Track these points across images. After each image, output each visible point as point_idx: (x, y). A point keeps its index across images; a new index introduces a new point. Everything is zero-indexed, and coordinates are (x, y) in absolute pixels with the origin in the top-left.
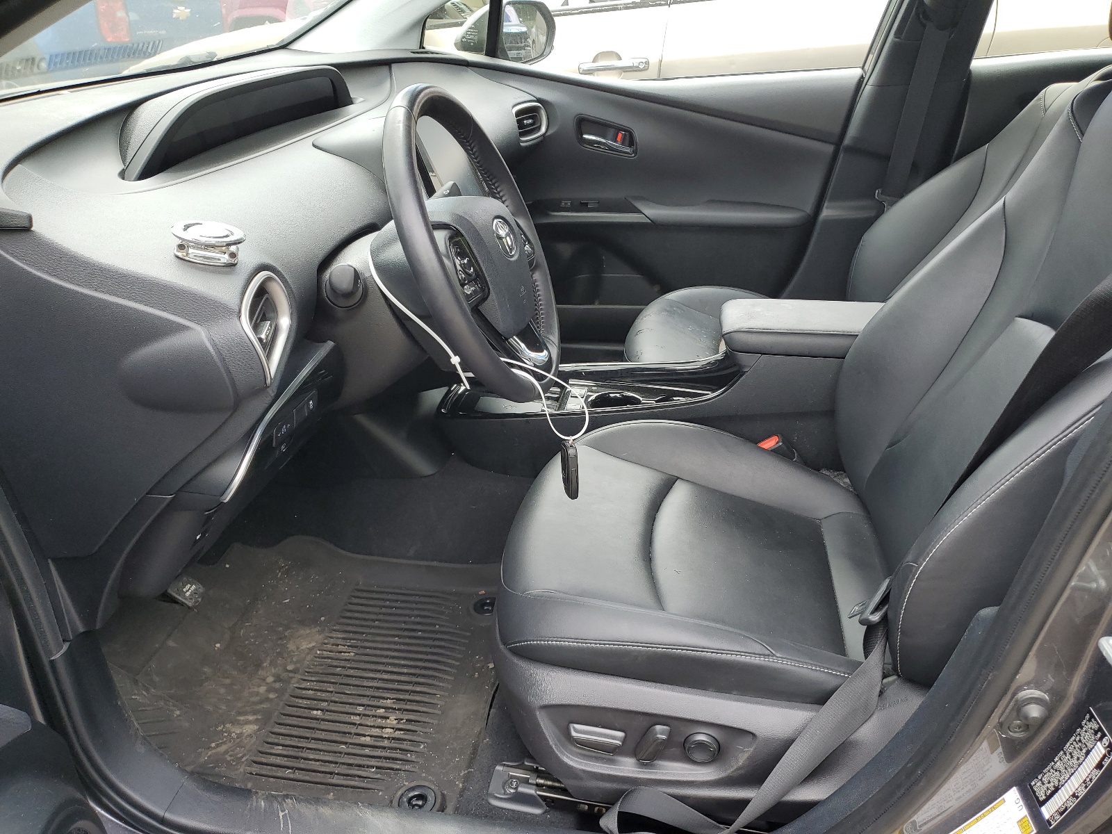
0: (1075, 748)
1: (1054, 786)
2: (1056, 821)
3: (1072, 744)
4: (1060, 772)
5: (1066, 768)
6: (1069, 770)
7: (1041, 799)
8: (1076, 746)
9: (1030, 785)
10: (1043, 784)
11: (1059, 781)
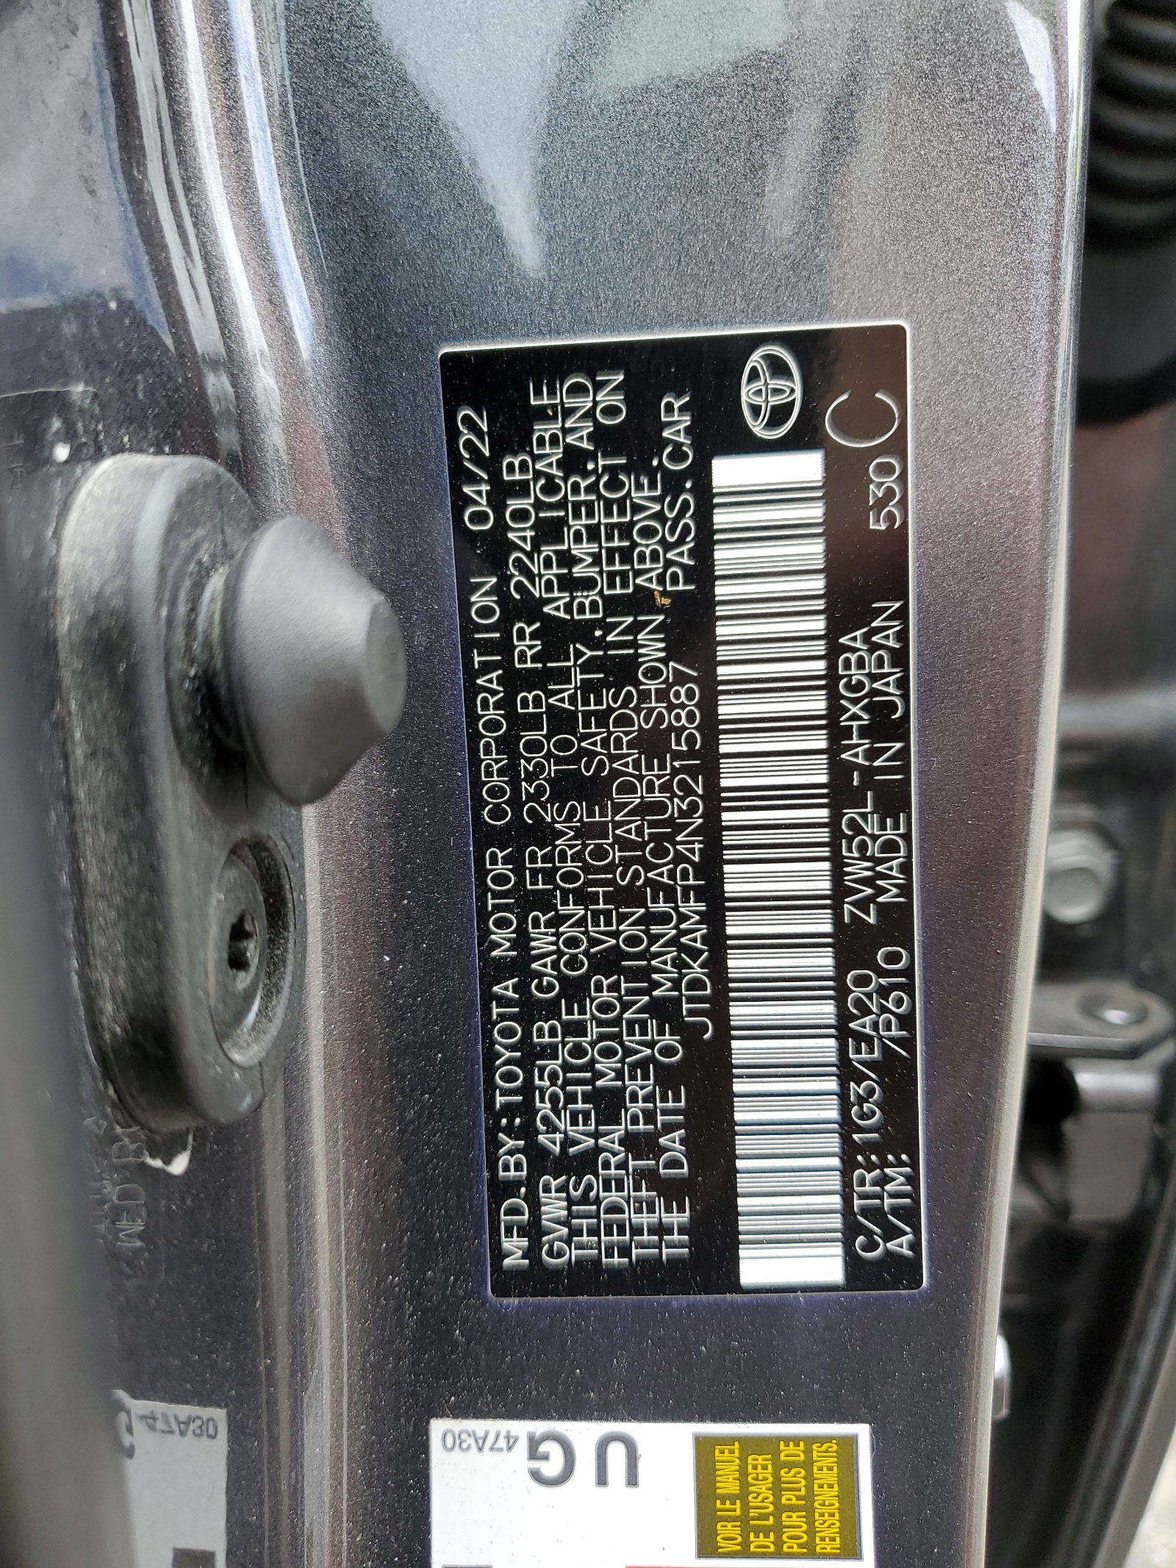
0: (562, 721)
1: (667, 1079)
2: (911, 1215)
3: (519, 723)
4: (608, 962)
5: (630, 896)
6: (661, 874)
7: (676, 1247)
8: (562, 697)
9: (507, 1282)
10: (588, 1162)
11: (665, 1011)
